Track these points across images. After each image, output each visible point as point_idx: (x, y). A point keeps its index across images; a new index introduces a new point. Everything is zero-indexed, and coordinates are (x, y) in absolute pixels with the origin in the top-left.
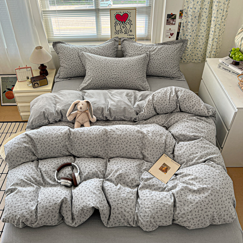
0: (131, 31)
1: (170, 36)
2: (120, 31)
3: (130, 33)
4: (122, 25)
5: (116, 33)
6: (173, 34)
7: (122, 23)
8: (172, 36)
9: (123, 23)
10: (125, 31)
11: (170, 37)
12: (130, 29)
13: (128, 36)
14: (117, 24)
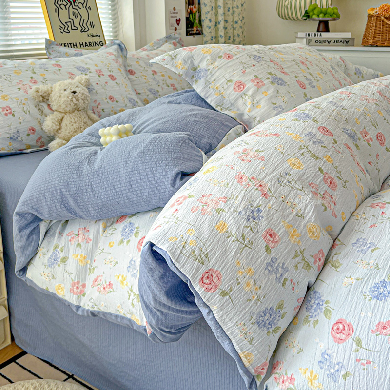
0: (92, 25)
1: (176, 25)
2: (69, 24)
3: (92, 31)
4: (71, 10)
5: (63, 29)
6: (180, 19)
7: (69, 4)
8: (178, 24)
10: (81, 25)
11: (176, 29)
12: (90, 20)
13: (90, 38)
14: (60, 5)
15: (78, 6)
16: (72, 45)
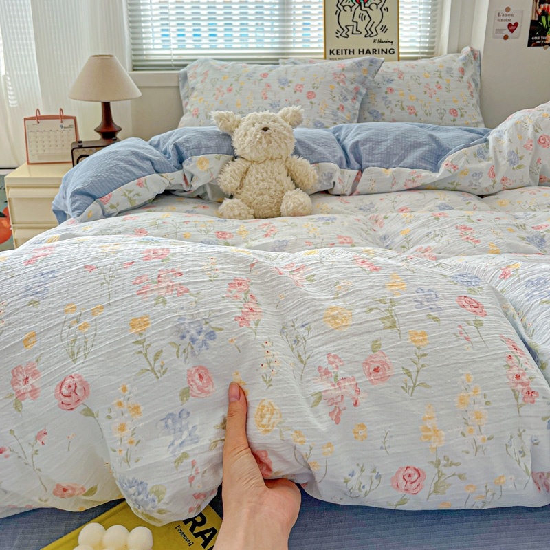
0: (384, 29)
1: (507, 32)
2: (350, 28)
3: (382, 36)
4: (358, 11)
5: (339, 35)
6: (516, 24)
7: (357, 5)
8: (512, 31)
9: (360, 4)
10: (368, 28)
11: (506, 37)
12: (383, 23)
13: (376, 44)
14: (344, 7)
15: (369, 7)
16: (348, 52)
